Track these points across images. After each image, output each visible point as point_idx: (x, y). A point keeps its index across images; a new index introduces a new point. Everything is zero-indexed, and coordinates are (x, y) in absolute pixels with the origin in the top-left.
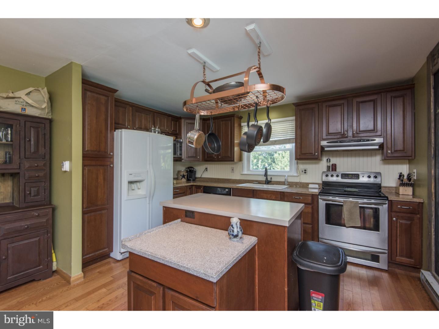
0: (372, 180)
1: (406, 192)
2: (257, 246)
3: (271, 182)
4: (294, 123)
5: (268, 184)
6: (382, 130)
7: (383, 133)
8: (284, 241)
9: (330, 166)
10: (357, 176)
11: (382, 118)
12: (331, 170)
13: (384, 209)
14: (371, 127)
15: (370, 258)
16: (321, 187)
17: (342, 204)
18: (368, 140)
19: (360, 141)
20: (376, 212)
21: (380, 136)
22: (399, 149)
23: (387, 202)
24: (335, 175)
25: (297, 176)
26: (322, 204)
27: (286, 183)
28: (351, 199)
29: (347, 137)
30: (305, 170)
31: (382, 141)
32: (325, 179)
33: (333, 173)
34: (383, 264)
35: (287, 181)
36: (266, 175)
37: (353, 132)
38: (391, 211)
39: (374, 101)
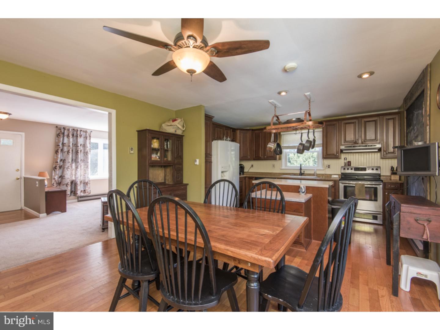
0: (374, 172)
1: (396, 178)
2: (312, 199)
3: (303, 174)
4: (322, 133)
5: (301, 175)
6: (381, 140)
7: (381, 141)
8: (326, 194)
9: (346, 163)
10: (364, 169)
11: (381, 132)
12: (347, 165)
13: (380, 187)
14: (373, 138)
15: (371, 218)
16: (340, 177)
17: (354, 185)
18: (372, 146)
19: (366, 146)
20: (376, 189)
21: (379, 143)
22: (391, 152)
23: (382, 183)
24: (350, 169)
25: (323, 170)
26: (341, 186)
27: (315, 175)
28: (360, 182)
29: (358, 144)
30: (329, 166)
31: (381, 147)
32: (343, 171)
33: (349, 167)
34: (379, 221)
35: (316, 173)
36: (301, 169)
37: (362, 140)
38: (385, 189)
39: (375, 121)
